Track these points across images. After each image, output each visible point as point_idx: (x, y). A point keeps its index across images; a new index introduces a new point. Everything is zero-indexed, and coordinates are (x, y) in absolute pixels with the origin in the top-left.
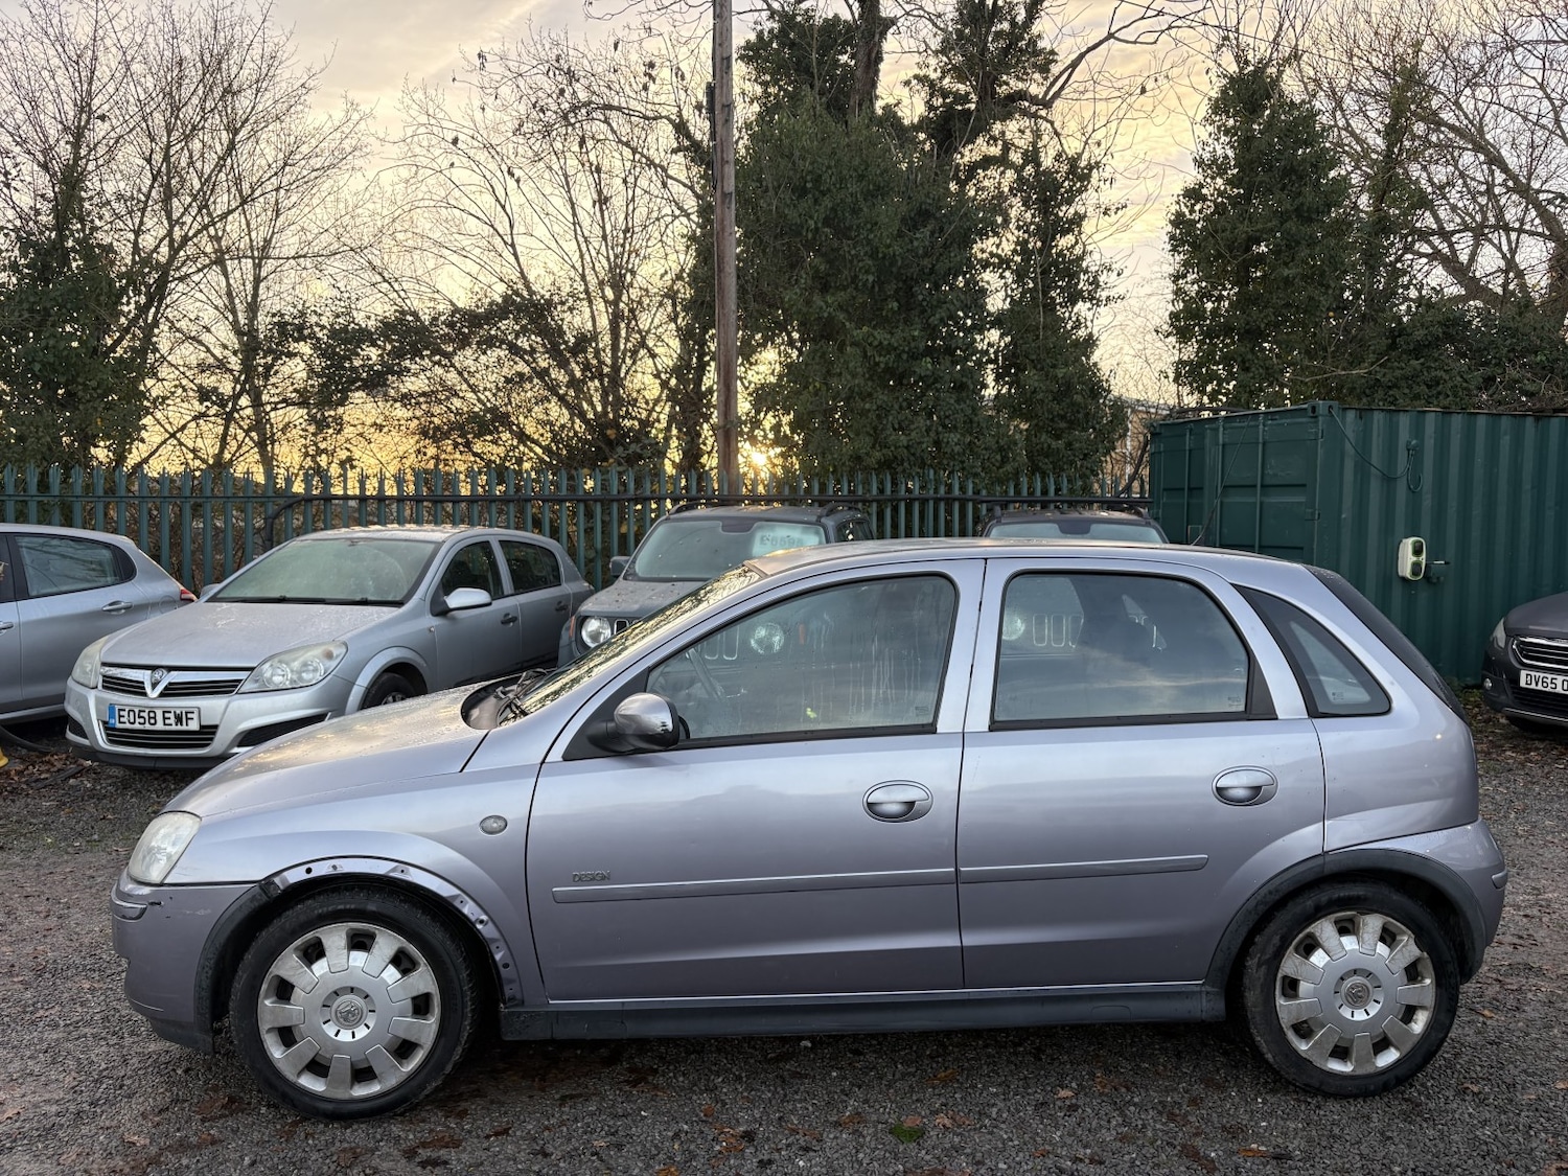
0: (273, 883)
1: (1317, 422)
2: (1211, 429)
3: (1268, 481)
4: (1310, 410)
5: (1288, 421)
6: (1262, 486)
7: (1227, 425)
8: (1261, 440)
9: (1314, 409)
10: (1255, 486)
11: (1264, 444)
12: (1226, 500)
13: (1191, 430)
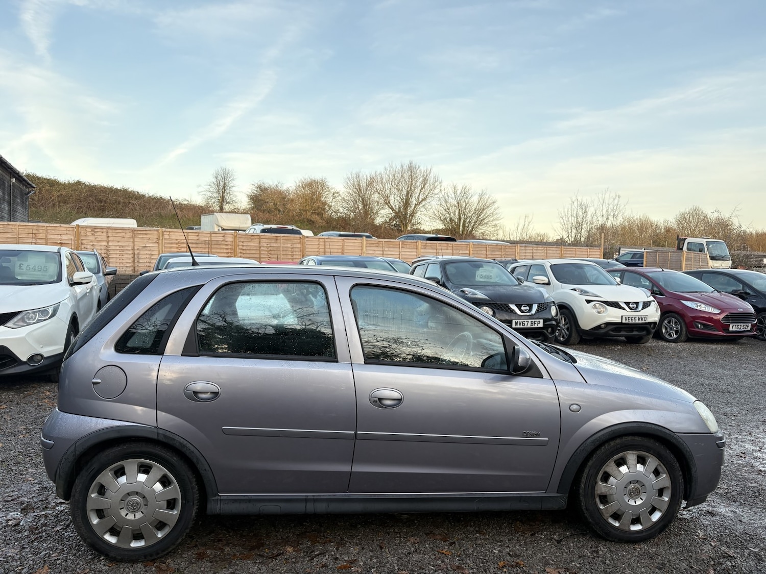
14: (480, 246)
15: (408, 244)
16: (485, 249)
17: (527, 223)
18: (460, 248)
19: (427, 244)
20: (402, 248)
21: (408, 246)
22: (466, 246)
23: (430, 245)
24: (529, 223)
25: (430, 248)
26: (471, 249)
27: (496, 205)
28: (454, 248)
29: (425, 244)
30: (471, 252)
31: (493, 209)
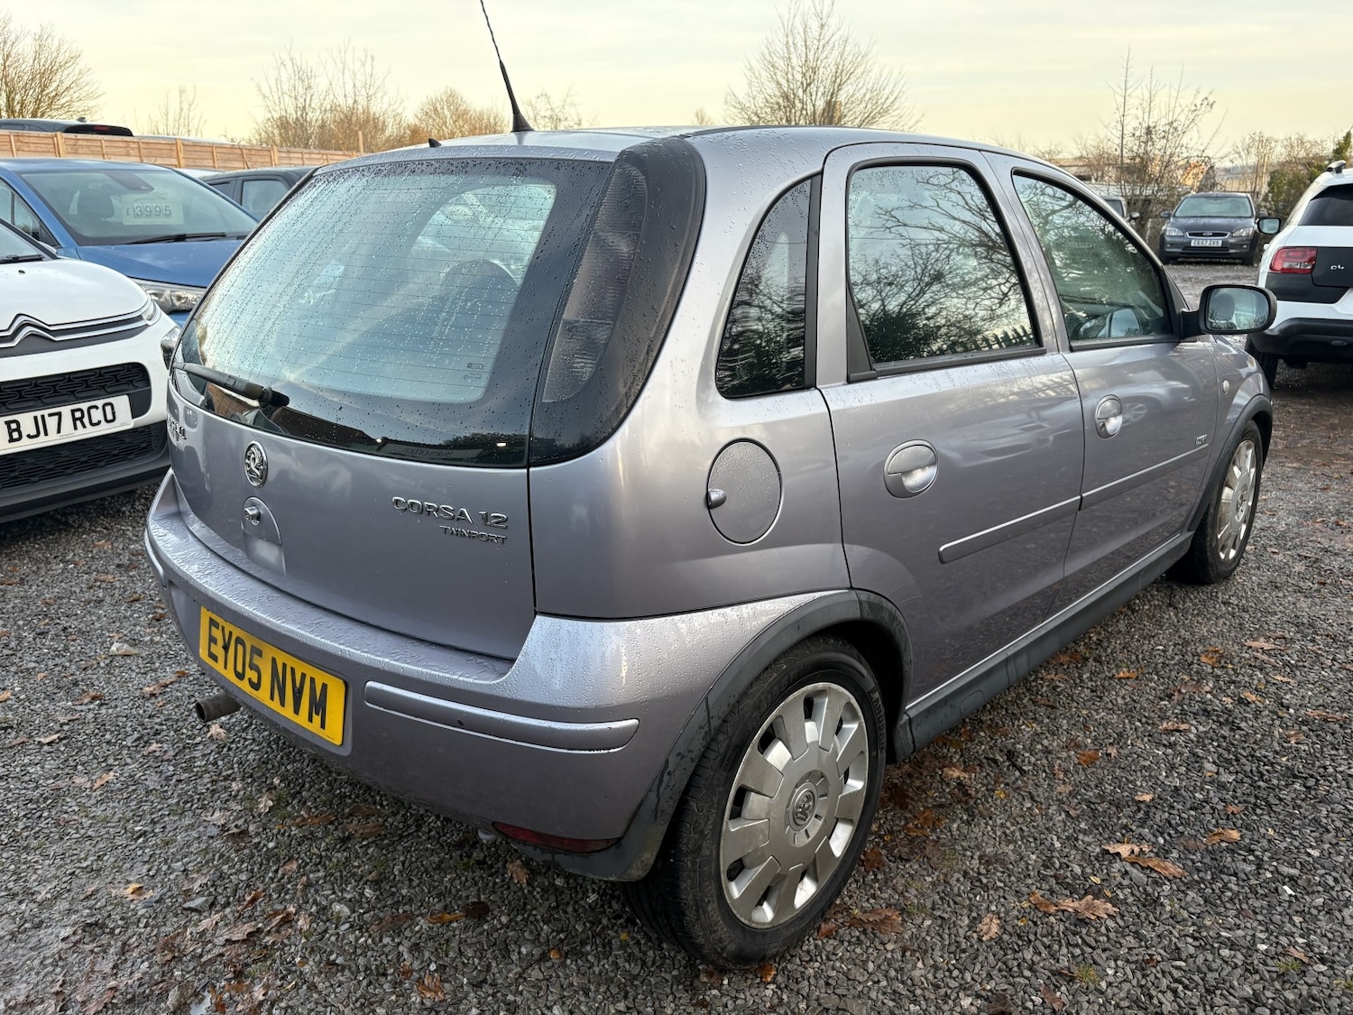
14: (198, 148)
15: (32, 140)
16: (210, 154)
17: (185, 106)
18: (158, 152)
19: (80, 143)
20: (17, 150)
21: (32, 147)
22: (168, 147)
23: (85, 143)
24: (190, 105)
25: (87, 150)
26: (181, 156)
27: (82, 64)
28: (143, 151)
29: (72, 142)
30: (182, 161)
31: (77, 71)
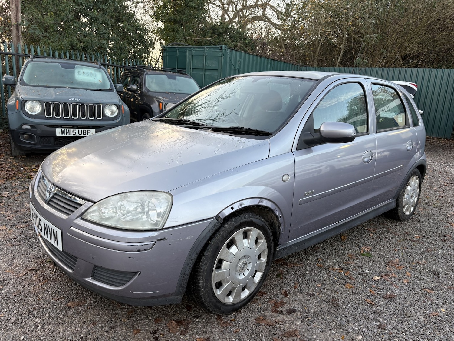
0: (219, 217)
1: (222, 51)
2: (188, 50)
3: (206, 68)
4: (220, 47)
5: (213, 50)
6: (205, 69)
7: (194, 49)
8: (205, 55)
9: (221, 47)
10: (203, 69)
11: (206, 56)
12: (193, 73)
13: (178, 50)
